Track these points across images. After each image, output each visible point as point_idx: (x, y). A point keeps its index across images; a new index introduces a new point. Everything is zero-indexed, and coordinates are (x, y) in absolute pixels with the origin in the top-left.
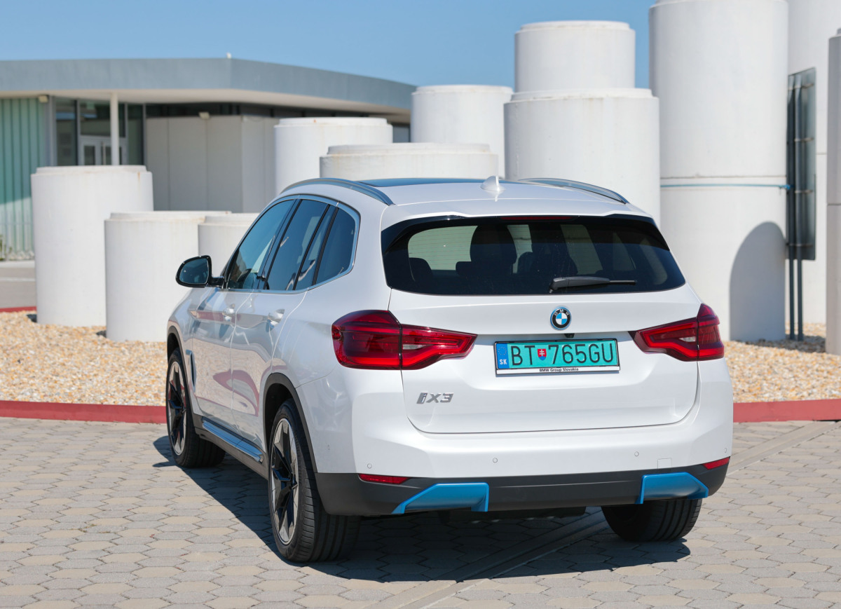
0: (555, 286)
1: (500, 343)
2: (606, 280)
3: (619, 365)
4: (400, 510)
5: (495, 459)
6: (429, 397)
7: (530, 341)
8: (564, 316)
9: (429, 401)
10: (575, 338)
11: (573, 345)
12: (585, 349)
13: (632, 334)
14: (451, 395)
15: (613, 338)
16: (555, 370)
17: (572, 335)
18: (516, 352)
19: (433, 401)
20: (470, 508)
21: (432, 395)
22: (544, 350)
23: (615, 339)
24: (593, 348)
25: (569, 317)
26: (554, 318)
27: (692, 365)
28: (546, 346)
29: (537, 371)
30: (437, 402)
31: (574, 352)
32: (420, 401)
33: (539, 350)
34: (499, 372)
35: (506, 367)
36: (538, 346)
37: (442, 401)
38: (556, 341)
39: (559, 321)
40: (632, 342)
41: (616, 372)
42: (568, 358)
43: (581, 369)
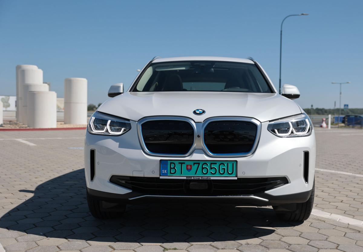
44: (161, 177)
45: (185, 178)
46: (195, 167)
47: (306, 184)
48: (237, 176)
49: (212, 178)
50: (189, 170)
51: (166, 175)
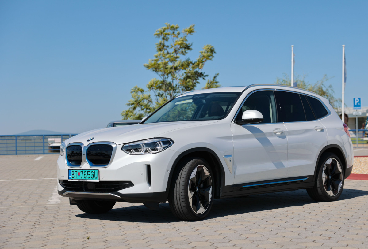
44: (69, 180)
45: (77, 180)
46: (81, 174)
47: (150, 188)
48: (99, 180)
49: (88, 181)
50: (79, 175)
51: (70, 179)
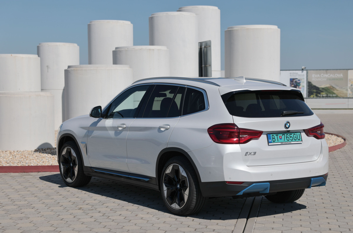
0: (284, 114)
1: (268, 134)
2: (297, 112)
3: (302, 141)
4: (241, 193)
5: (271, 174)
6: (249, 153)
7: (277, 133)
8: (289, 124)
9: (249, 155)
10: (290, 132)
11: (289, 135)
12: (292, 136)
13: (304, 130)
14: (256, 152)
15: (299, 132)
16: (285, 143)
17: (290, 131)
18: (273, 137)
19: (250, 155)
20: (259, 192)
21: (250, 153)
22: (281, 136)
23: (300, 132)
24: (294, 135)
25: (290, 124)
26: (285, 125)
27: (320, 140)
28: (281, 135)
29: (280, 143)
30: (251, 155)
31: (289, 137)
32: (246, 155)
33: (280, 136)
34: (269, 144)
35: (271, 142)
36: (279, 135)
37: (253, 155)
38: (284, 133)
39: (287, 126)
40: (304, 133)
41: (301, 143)
42: (288, 138)
43: (292, 143)
